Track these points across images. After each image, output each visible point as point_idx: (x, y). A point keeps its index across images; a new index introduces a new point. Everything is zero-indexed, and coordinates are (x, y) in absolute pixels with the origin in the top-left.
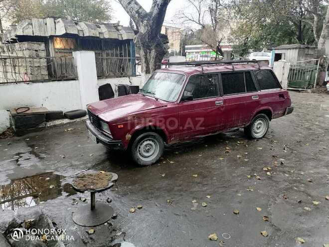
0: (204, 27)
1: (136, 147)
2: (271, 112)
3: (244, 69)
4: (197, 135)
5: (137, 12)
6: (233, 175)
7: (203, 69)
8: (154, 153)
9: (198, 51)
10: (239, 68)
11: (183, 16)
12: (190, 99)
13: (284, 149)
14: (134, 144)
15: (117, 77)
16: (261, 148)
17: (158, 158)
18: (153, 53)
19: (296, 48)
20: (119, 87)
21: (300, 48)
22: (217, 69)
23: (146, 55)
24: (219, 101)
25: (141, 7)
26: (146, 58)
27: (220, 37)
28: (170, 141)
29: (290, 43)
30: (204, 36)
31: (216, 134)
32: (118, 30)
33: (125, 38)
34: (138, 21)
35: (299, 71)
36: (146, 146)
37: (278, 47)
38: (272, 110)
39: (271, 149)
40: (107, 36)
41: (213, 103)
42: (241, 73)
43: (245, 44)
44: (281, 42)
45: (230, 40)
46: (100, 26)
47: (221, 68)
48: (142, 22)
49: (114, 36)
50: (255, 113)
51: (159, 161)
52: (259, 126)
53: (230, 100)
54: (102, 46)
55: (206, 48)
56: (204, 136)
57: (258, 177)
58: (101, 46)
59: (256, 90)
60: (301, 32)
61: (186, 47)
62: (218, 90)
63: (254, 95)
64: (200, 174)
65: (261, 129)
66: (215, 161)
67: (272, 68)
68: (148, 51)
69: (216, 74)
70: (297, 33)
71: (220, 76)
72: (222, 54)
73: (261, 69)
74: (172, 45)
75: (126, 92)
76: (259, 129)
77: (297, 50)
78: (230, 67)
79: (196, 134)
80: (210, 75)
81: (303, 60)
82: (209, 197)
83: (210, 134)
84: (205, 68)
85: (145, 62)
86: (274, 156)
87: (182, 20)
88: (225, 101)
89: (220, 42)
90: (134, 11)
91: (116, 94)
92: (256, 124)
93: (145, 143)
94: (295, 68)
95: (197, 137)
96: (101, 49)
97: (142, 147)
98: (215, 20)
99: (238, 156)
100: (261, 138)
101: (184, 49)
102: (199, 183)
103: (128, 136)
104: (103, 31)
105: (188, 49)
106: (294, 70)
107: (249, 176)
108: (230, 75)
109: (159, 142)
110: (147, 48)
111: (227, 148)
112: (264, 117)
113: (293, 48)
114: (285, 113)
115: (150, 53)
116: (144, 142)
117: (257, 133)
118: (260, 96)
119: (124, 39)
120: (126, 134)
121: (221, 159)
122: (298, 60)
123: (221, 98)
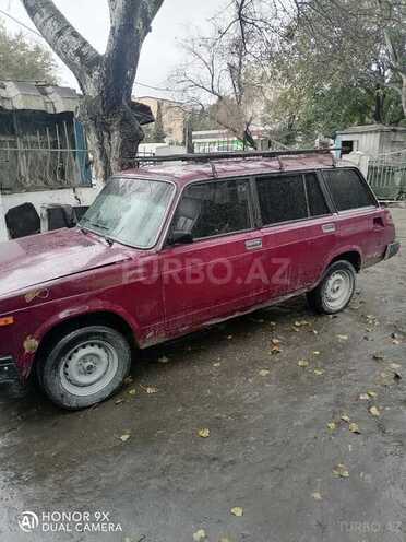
0: (220, 98)
1: (56, 367)
2: (359, 256)
3: (302, 168)
4: (208, 320)
5: (78, 53)
6: (295, 424)
7: (214, 169)
8: (105, 373)
9: (214, 140)
10: (293, 165)
11: (183, 78)
12: (187, 240)
13: (393, 337)
14: (50, 362)
15: (52, 189)
16: (345, 337)
17: (116, 385)
18: (116, 139)
19: (376, 132)
20: (48, 210)
21: (382, 131)
22: (247, 169)
23: (101, 143)
24: (252, 239)
25: (85, 43)
26: (102, 150)
27: (250, 114)
28: (144, 342)
29: (362, 123)
30: (222, 114)
31: (249, 311)
32: (46, 94)
33: (60, 109)
34: (81, 72)
35: (385, 170)
36: (84, 358)
37: (345, 131)
38: (361, 252)
39: (365, 338)
40: (19, 105)
41: (240, 245)
42: (298, 175)
43: (291, 126)
44: (347, 122)
45: (264, 121)
46: (6, 84)
47: (256, 167)
48: (90, 73)
49: (37, 104)
50: (328, 261)
51: (118, 391)
52: (336, 286)
53: (276, 235)
54: (15, 126)
55: (227, 135)
56: (223, 320)
57: (354, 427)
58: (12, 126)
59: (328, 212)
60: (379, 106)
61: (194, 133)
62: (251, 217)
63: (326, 223)
64: (215, 425)
65: (340, 292)
66: (250, 381)
67: (359, 164)
68: (105, 134)
69: (245, 180)
70: (374, 108)
71: (252, 183)
72: (253, 144)
73: (338, 165)
74: (170, 130)
75: (65, 220)
76: (337, 292)
77: (378, 135)
78: (274, 163)
79: (205, 317)
80: (233, 183)
81: (388, 153)
82: (238, 512)
83: (236, 315)
84: (218, 167)
85: (101, 157)
86: (375, 358)
87: (182, 86)
88: (265, 239)
89: (248, 125)
90: (71, 51)
91: (44, 226)
92: (330, 282)
93: (82, 352)
94: (378, 165)
95: (209, 323)
96: (13, 132)
97: (73, 363)
98: (240, 86)
99: (300, 363)
100: (340, 311)
101: (190, 137)
102: (214, 459)
103: (31, 344)
104: (12, 94)
105: (196, 137)
106: (376, 168)
107: (332, 425)
108: (274, 181)
109: (117, 349)
110: (103, 128)
111: (275, 341)
112: (346, 267)
113: (371, 132)
114: (384, 255)
115: (110, 137)
116: (76, 351)
117: (333, 300)
118: (338, 224)
119: (58, 111)
120: (25, 339)
121: (264, 373)
122: (381, 151)
123: (257, 233)
